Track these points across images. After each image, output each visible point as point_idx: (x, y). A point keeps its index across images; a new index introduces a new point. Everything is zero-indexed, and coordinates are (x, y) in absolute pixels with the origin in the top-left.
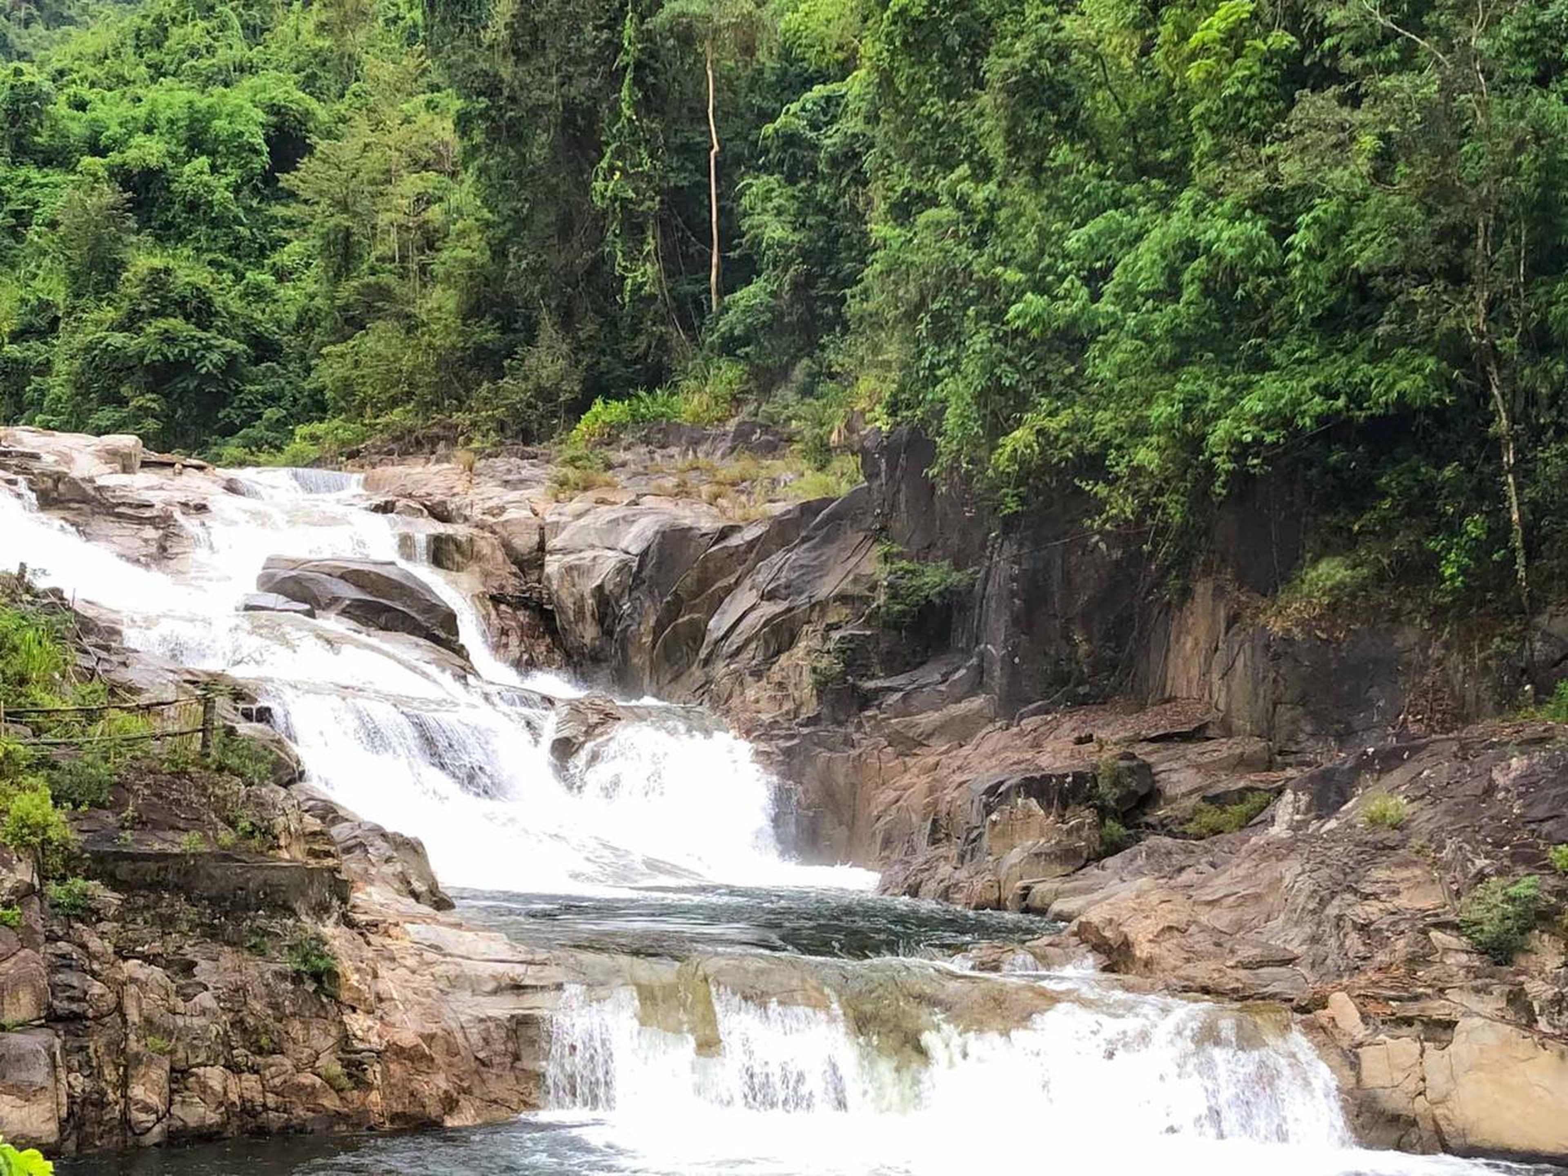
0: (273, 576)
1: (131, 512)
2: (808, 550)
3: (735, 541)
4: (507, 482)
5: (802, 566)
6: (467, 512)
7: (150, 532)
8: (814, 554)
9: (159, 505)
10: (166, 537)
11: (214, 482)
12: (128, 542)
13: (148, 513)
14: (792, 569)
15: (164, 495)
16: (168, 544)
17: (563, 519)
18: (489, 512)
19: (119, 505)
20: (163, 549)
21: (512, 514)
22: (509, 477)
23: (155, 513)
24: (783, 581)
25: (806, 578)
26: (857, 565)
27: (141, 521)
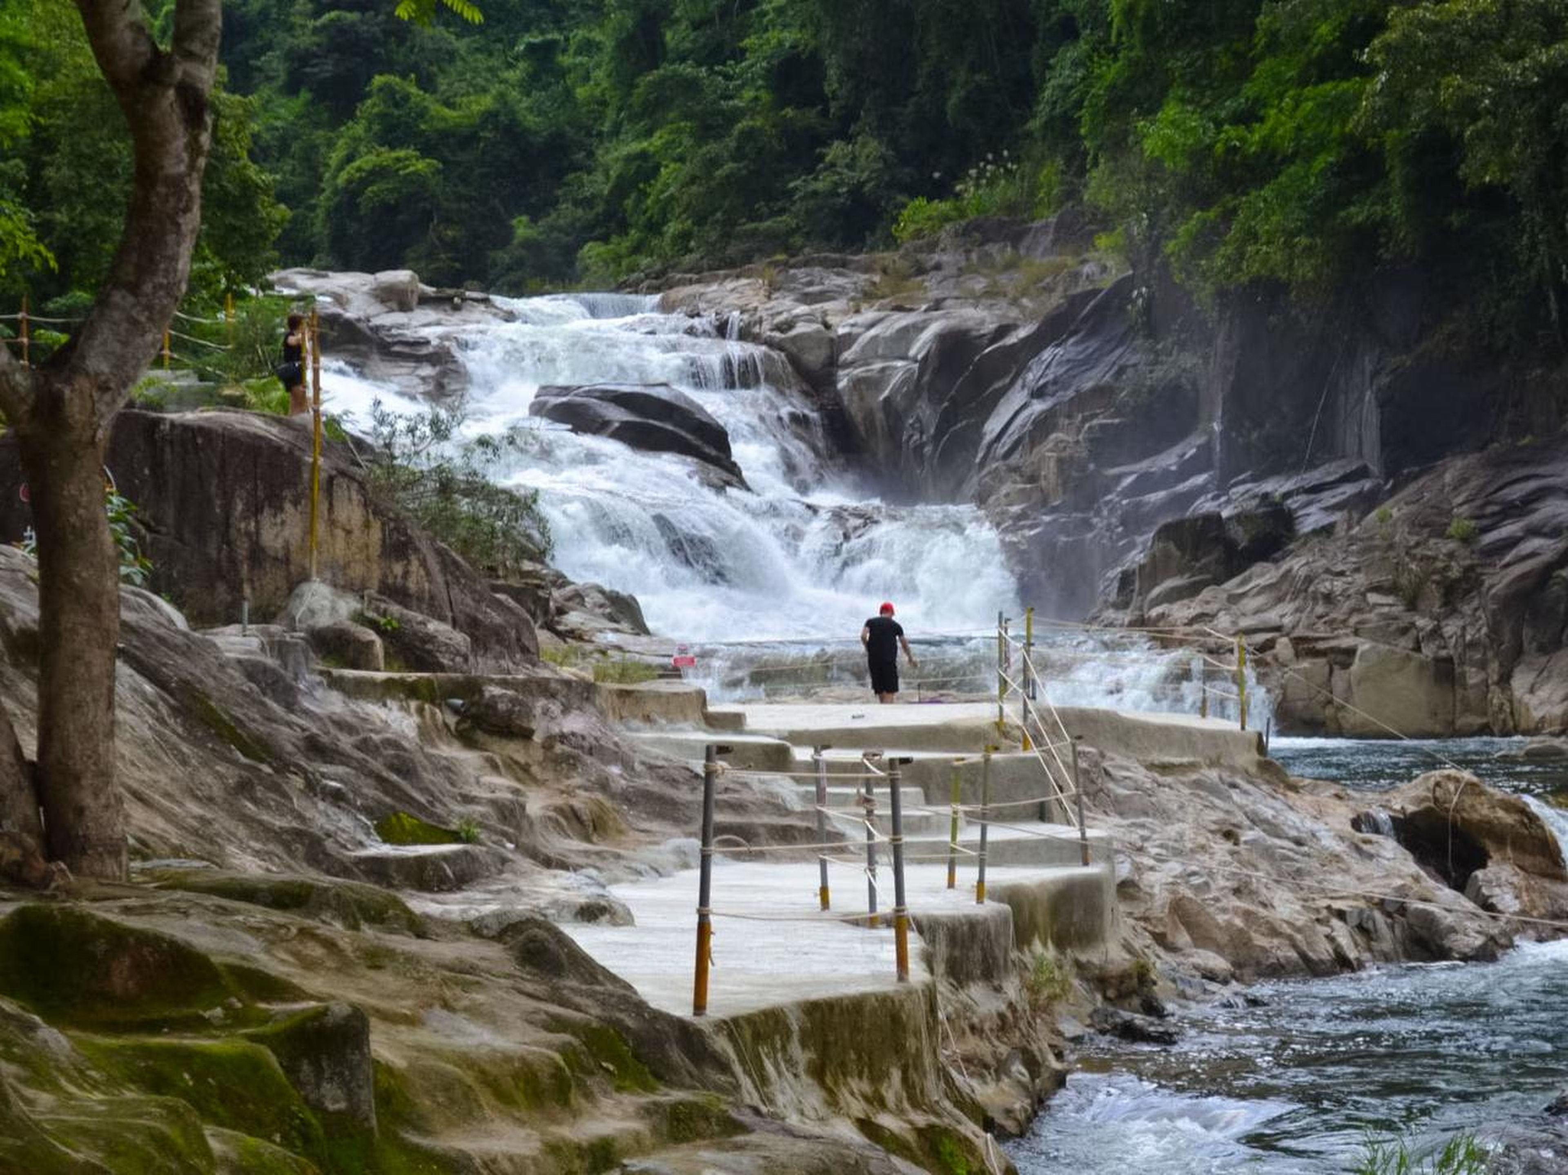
0: (545, 403)
1: (406, 350)
2: (1076, 344)
3: (1012, 339)
4: (806, 295)
5: (1068, 361)
6: (756, 329)
7: (427, 370)
8: (1080, 348)
9: (435, 342)
10: (444, 374)
11: (495, 315)
12: (405, 380)
13: (424, 351)
14: (1060, 364)
15: (439, 330)
16: (446, 381)
17: (855, 330)
18: (779, 328)
19: (395, 344)
20: (440, 386)
21: (801, 328)
22: (811, 289)
23: (430, 349)
24: (1051, 377)
25: (1071, 373)
26: (1120, 357)
27: (419, 359)
